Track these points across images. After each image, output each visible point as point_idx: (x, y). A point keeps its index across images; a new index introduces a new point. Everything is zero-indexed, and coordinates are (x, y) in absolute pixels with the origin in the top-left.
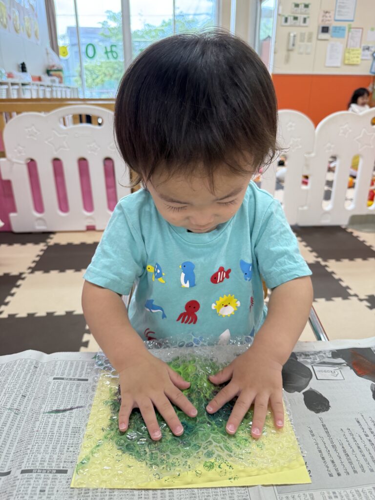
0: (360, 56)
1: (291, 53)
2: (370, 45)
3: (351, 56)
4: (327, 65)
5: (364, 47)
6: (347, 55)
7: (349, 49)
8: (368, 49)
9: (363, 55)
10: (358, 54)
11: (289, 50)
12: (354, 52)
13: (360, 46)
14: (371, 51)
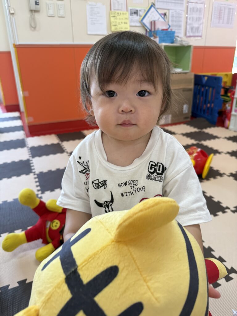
0: (128, 21)
1: (37, 15)
2: (138, 9)
3: (118, 21)
4: (89, 33)
5: (131, 10)
6: (112, 19)
7: (115, 13)
8: (136, 13)
9: (131, 21)
10: (126, 19)
11: (33, 11)
12: (121, 16)
13: (127, 10)
14: (140, 16)
